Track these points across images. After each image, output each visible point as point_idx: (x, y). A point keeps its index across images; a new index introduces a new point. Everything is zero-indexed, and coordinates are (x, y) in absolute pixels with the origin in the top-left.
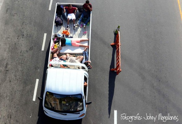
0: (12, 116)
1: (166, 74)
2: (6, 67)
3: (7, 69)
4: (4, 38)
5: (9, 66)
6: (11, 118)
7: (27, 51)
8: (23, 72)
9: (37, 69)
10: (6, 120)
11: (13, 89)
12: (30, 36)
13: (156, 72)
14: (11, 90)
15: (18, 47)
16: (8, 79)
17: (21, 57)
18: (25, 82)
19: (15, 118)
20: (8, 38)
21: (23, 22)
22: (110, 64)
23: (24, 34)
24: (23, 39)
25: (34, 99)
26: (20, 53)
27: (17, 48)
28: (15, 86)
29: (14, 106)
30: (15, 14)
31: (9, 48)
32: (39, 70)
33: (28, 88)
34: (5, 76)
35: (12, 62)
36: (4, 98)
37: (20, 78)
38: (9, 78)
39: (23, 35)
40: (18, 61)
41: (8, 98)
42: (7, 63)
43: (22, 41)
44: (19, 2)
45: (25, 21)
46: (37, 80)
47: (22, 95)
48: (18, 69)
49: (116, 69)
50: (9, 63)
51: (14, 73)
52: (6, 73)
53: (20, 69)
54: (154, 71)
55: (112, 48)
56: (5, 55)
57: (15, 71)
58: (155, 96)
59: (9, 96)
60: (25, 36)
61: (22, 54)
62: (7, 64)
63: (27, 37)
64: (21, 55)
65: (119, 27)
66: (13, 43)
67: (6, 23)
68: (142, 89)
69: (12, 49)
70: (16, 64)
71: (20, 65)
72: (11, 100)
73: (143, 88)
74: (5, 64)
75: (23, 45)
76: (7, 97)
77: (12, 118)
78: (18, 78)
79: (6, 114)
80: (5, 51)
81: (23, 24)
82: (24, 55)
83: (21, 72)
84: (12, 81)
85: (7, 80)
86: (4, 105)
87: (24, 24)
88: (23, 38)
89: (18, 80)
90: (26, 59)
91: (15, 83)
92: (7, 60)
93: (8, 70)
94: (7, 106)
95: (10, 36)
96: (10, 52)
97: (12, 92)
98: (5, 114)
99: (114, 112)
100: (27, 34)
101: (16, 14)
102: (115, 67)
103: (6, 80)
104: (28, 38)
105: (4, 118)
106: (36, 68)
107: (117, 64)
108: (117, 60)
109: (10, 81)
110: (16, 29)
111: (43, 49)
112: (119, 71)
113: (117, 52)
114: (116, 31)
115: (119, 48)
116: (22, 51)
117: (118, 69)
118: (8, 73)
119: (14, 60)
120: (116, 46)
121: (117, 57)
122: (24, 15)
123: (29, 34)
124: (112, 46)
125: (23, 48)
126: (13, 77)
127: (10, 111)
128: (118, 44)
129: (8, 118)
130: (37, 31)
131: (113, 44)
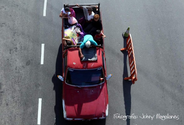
5: (4, 87)
7: (23, 67)
8: (22, 92)
9: (38, 87)
11: (12, 113)
12: (25, 49)
13: (176, 77)
14: (10, 115)
15: (11, 63)
17: (17, 75)
18: (25, 103)
21: (15, 33)
22: (122, 73)
23: (18, 47)
24: (17, 53)
25: (39, 123)
26: (15, 70)
27: (10, 64)
28: (14, 109)
30: (2, 24)
31: (1, 65)
32: (40, 88)
33: (30, 109)
35: (6, 82)
37: (18, 100)
38: (5, 100)
39: (16, 48)
40: (13, 80)
43: (16, 56)
44: (5, 9)
45: (16, 31)
46: (40, 100)
47: (23, 119)
48: (15, 89)
49: (131, 77)
50: (3, 83)
51: (10, 95)
52: (1, 95)
53: (18, 88)
55: (122, 54)
57: (11, 92)
58: (178, 105)
59: (8, 122)
60: (19, 49)
61: (17, 71)
63: (21, 50)
64: (16, 73)
65: (128, 29)
66: (6, 59)
68: (162, 98)
69: (5, 66)
70: (12, 83)
71: (17, 83)
73: (163, 96)
75: (17, 60)
76: (5, 123)
78: (16, 100)
81: (14, 35)
82: (20, 71)
83: (18, 92)
84: (9, 104)
85: (3, 103)
87: (16, 35)
88: (16, 51)
89: (16, 102)
90: (23, 76)
91: (13, 105)
93: (2, 92)
96: (2, 69)
97: (10, 117)
100: (21, 47)
101: (4, 24)
102: (129, 75)
103: (1, 104)
104: (22, 51)
106: (37, 85)
107: (131, 72)
108: (131, 67)
109: (7, 105)
110: (7, 42)
111: (42, 63)
112: (135, 79)
113: (129, 57)
114: (126, 33)
115: (132, 53)
116: (17, 67)
117: (134, 78)
118: (4, 95)
119: (9, 79)
120: (128, 52)
121: (130, 63)
122: (14, 24)
123: (23, 46)
124: (122, 51)
125: (19, 64)
126: (10, 99)
128: (131, 48)
130: (33, 42)
131: (124, 49)
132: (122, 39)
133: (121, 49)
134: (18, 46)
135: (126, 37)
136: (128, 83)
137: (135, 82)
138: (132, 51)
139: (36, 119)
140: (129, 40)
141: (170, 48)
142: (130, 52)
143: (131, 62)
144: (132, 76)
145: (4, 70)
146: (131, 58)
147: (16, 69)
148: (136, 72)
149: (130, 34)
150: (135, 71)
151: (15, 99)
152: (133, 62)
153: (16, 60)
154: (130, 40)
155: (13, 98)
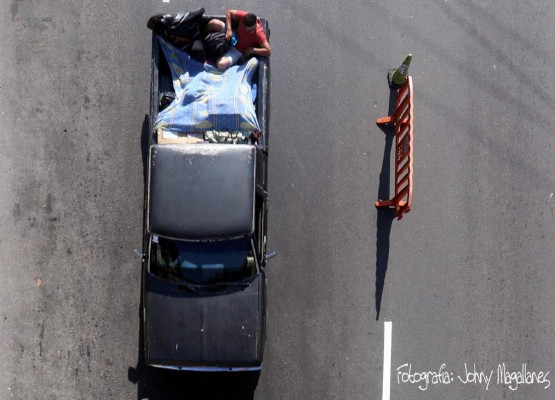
0: (92, 351)
1: (542, 213)
2: (49, 209)
3: (53, 216)
4: (24, 113)
5: (58, 206)
6: (89, 354)
7: (106, 153)
8: (105, 223)
10: (77, 362)
11: (81, 273)
12: (111, 102)
13: (514, 208)
14: (77, 278)
15: (75, 141)
16: (60, 245)
17: (91, 174)
18: (115, 252)
19: (103, 355)
20: (38, 110)
21: (80, 52)
23: (90, 96)
24: (89, 113)
26: (85, 160)
27: (73, 145)
28: (86, 265)
29: (94, 323)
30: (43, 20)
31: (48, 146)
33: (128, 267)
34: (51, 237)
35: (64, 193)
36: (60, 302)
37: (97, 242)
38: (64, 241)
39: (87, 100)
40: (82, 188)
41: (71, 301)
42: (49, 196)
43: (86, 121)
45: (85, 47)
47: (111, 290)
48: (87, 214)
49: (395, 201)
50: (56, 195)
51: (76, 227)
52: (52, 228)
53: (94, 212)
54: (508, 205)
56: (40, 170)
57: (78, 220)
58: (502, 280)
59: (73, 296)
60: (93, 101)
61: (92, 164)
62: (50, 199)
63: (99, 106)
64: (89, 169)
66: (59, 129)
67: (21, 60)
68: (467, 260)
69: (58, 148)
70: (79, 196)
71: (93, 199)
72: (82, 306)
74: (43, 198)
75: (91, 133)
76: (67, 297)
77: (92, 355)
78: (91, 242)
79: (75, 346)
80: (35, 156)
81: (79, 58)
82: (100, 166)
83: (97, 222)
84: (74, 250)
85: (59, 248)
86: (65, 322)
87: (84, 56)
88: (87, 108)
89: (91, 246)
90: (108, 180)
91: (85, 254)
92: (46, 185)
93: (55, 219)
94: (71, 324)
95: (41, 104)
96: (51, 158)
97: (79, 282)
98: (71, 345)
99: (383, 326)
100: (101, 96)
101: (47, 20)
102: (392, 196)
103: (54, 249)
104: (103, 109)
105: (69, 356)
107: (397, 186)
108: (398, 174)
109: (69, 252)
110: (59, 78)
112: (405, 208)
113: (398, 146)
114: (398, 73)
115: (408, 134)
116: (92, 155)
117: (402, 203)
118: (59, 227)
119: (71, 186)
120: (395, 128)
121: (398, 163)
122: (77, 25)
123: (105, 93)
124: (381, 126)
125: (95, 145)
126: (76, 239)
127: (84, 336)
128: (405, 120)
129: (82, 355)
130: (133, 83)
131: (387, 119)
132: (386, 91)
133: (380, 121)
134: (92, 93)
135: (398, 85)
136: (388, 212)
137: (404, 214)
138: (407, 129)
140: (406, 93)
141: (515, 128)
142: (402, 130)
143: (402, 159)
145: (57, 161)
146: (404, 149)
147: (88, 160)
148: (411, 188)
149: (410, 78)
150: (408, 186)
151: (88, 238)
152: (406, 159)
153: (87, 135)
154: (408, 97)
155: (83, 235)
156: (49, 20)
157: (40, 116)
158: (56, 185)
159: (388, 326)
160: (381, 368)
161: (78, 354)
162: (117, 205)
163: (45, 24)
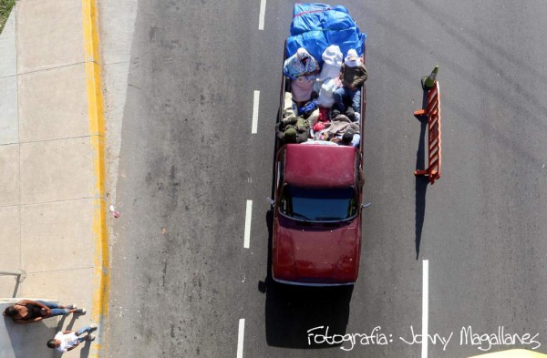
0: (203, 282)
1: (537, 179)
2: (173, 176)
3: (176, 181)
4: (156, 107)
5: (179, 175)
6: (200, 285)
7: (216, 136)
8: (214, 187)
9: (246, 178)
10: (191, 291)
11: (195, 224)
12: (220, 100)
13: (516, 176)
14: (193, 227)
15: (193, 127)
16: (180, 204)
17: (204, 152)
18: (222, 209)
19: (211, 285)
20: (166, 105)
21: (199, 64)
23: (205, 95)
24: (204, 107)
25: (247, 245)
26: (200, 141)
27: (191, 130)
28: (199, 218)
29: (203, 261)
30: (172, 42)
31: (173, 131)
32: (250, 180)
33: (231, 219)
34: (173, 197)
35: (184, 165)
36: (179, 246)
37: (208, 201)
38: (183, 200)
39: (202, 98)
40: (198, 161)
41: (187, 245)
42: (173, 168)
43: (202, 113)
44: (178, 9)
46: (249, 203)
47: (218, 237)
48: (201, 180)
49: (429, 170)
50: (178, 167)
51: (193, 190)
52: (174, 190)
53: (206, 179)
54: (512, 173)
55: (419, 124)
56: (166, 148)
57: (194, 185)
58: (510, 229)
59: (189, 240)
60: (207, 98)
61: (205, 144)
62: (173, 170)
63: (212, 103)
64: (203, 147)
65: (435, 70)
66: (181, 119)
67: (155, 69)
69: (181, 133)
70: (195, 167)
71: (205, 169)
72: (196, 249)
73: (485, 210)
74: (169, 169)
75: (205, 122)
76: (184, 243)
77: (203, 285)
78: (203, 201)
79: (190, 278)
80: (163, 138)
81: (197, 69)
82: (211, 145)
83: (208, 186)
84: (190, 207)
86: (182, 261)
87: (201, 67)
88: (202, 104)
89: (203, 204)
90: (217, 156)
91: (199, 210)
92: (171, 159)
93: (177, 184)
94: (188, 262)
95: (169, 101)
96: (175, 140)
97: (194, 231)
98: (186, 278)
99: (422, 263)
100: (213, 95)
101: (175, 42)
102: (426, 167)
103: (176, 206)
104: (214, 104)
105: (185, 286)
106: (244, 175)
107: (430, 160)
108: (430, 151)
109: (187, 208)
110: (183, 82)
111: (254, 130)
112: (436, 176)
113: (430, 131)
114: (428, 79)
115: (437, 123)
116: (205, 137)
117: (434, 172)
118: (180, 190)
119: (189, 160)
120: (428, 118)
121: (430, 143)
122: (197, 45)
123: (216, 93)
124: (418, 116)
125: (208, 130)
126: (192, 199)
127: (197, 271)
128: (435, 112)
129: (195, 285)
130: (236, 86)
131: (422, 112)
132: (421, 92)
133: (416, 113)
134: (206, 93)
135: (429, 88)
136: (424, 179)
137: (435, 180)
138: (436, 119)
139: (242, 237)
140: (435, 93)
142: (433, 120)
143: (433, 140)
144: (431, 167)
145: (179, 142)
146: (434, 133)
147: (202, 141)
148: (440, 162)
149: (437, 82)
150: (437, 161)
151: (201, 198)
152: (436, 141)
153: (202, 123)
154: (436, 96)
155: (197, 196)
156: (176, 42)
157: (168, 109)
158: (178, 159)
159: (426, 264)
160: (421, 295)
161: (191, 285)
162: (223, 173)
163: (174, 44)
